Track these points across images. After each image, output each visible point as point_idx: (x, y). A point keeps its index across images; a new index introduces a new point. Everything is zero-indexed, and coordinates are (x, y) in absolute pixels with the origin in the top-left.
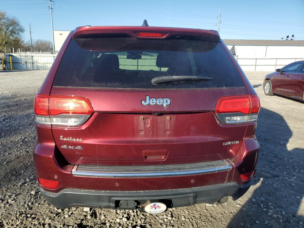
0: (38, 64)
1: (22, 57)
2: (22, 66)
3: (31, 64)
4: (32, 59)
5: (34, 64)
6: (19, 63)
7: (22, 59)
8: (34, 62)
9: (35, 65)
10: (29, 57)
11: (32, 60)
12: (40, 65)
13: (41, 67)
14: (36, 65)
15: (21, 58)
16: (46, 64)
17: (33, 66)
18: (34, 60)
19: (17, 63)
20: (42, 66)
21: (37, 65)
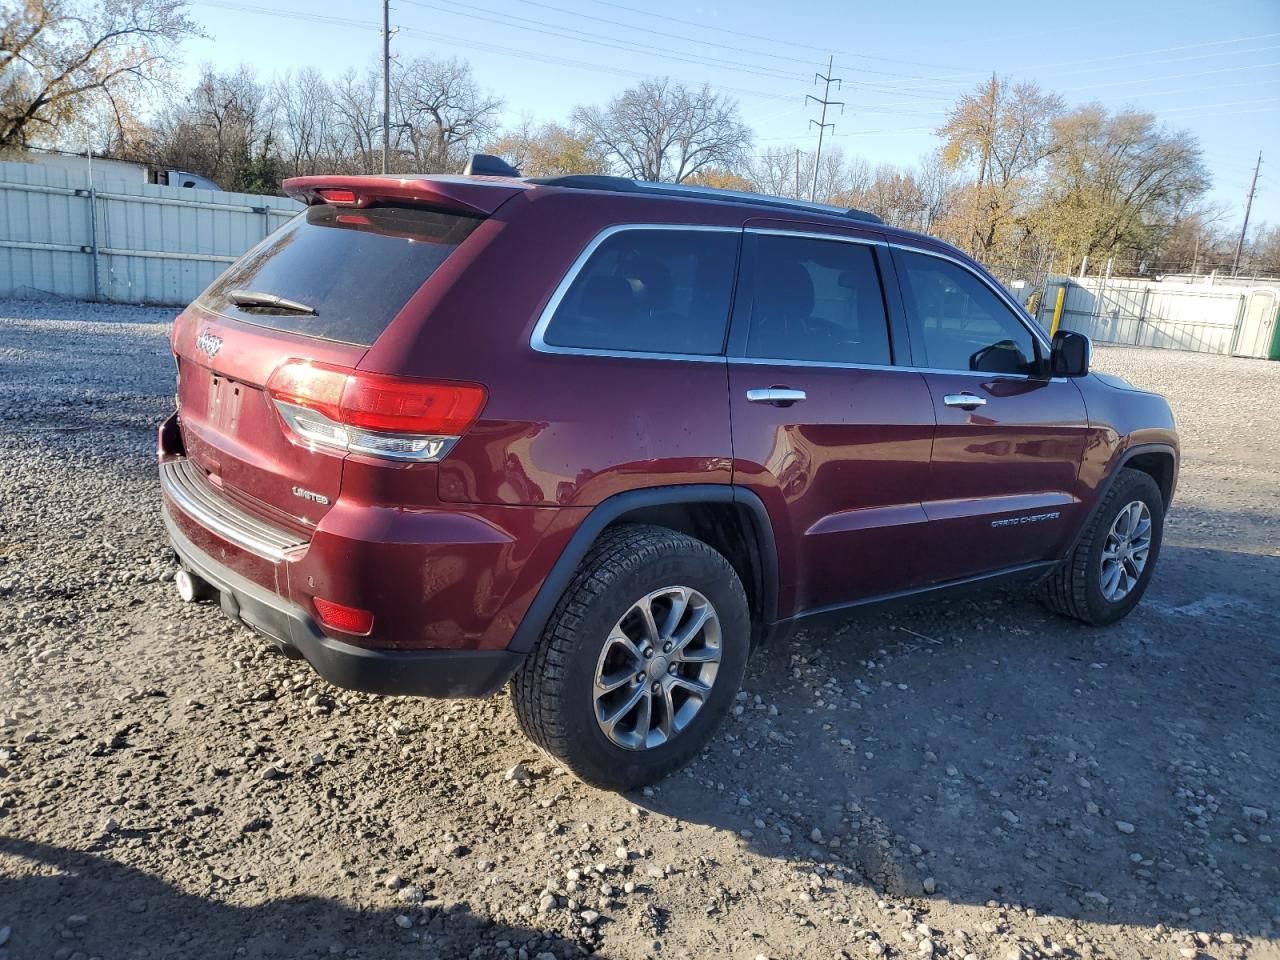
0: (1162, 327)
1: (1107, 293)
2: (1096, 327)
3: (1135, 323)
4: (1145, 300)
5: (1145, 325)
6: (1089, 314)
7: (1105, 299)
8: (1147, 315)
9: (1149, 329)
10: (1132, 295)
11: (1143, 308)
12: (1169, 331)
13: (1173, 339)
14: (1151, 330)
15: (1102, 295)
16: (1198, 332)
17: (1138, 332)
18: (1148, 308)
19: (1083, 314)
20: (1178, 334)
21: (1157, 330)
